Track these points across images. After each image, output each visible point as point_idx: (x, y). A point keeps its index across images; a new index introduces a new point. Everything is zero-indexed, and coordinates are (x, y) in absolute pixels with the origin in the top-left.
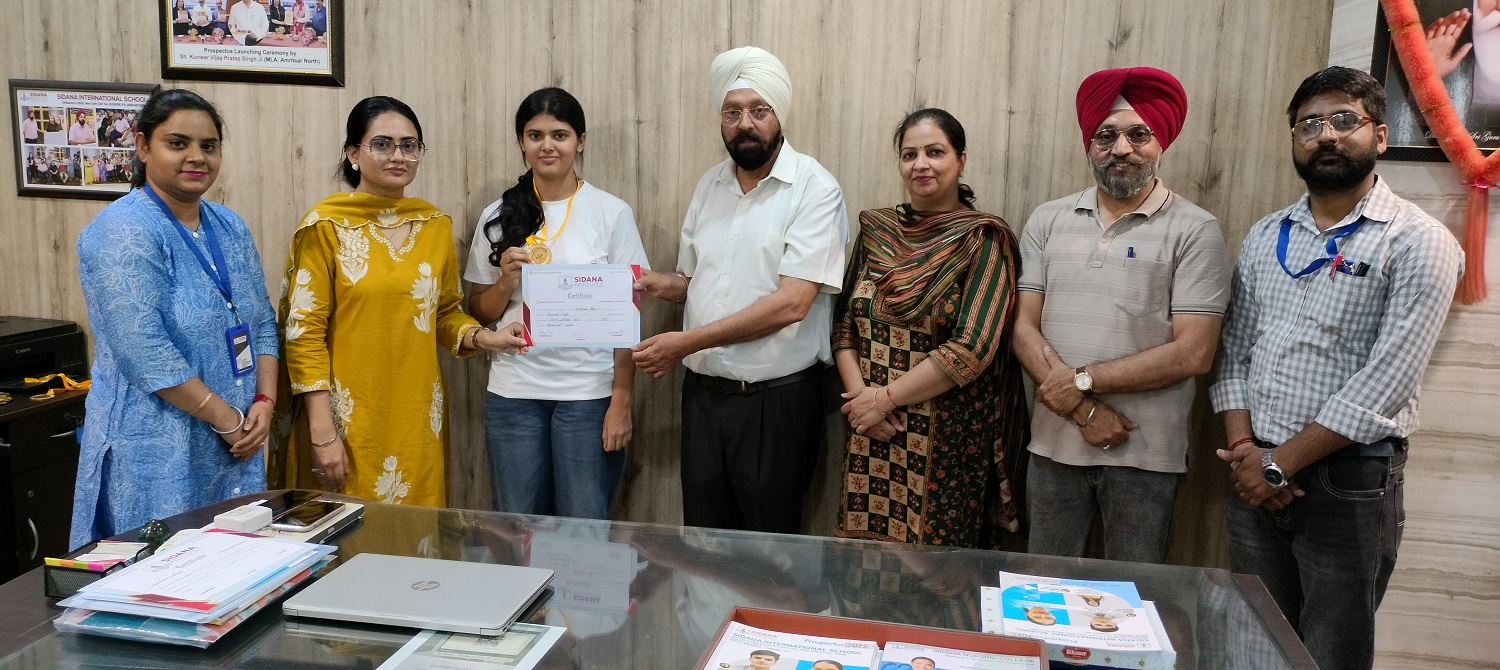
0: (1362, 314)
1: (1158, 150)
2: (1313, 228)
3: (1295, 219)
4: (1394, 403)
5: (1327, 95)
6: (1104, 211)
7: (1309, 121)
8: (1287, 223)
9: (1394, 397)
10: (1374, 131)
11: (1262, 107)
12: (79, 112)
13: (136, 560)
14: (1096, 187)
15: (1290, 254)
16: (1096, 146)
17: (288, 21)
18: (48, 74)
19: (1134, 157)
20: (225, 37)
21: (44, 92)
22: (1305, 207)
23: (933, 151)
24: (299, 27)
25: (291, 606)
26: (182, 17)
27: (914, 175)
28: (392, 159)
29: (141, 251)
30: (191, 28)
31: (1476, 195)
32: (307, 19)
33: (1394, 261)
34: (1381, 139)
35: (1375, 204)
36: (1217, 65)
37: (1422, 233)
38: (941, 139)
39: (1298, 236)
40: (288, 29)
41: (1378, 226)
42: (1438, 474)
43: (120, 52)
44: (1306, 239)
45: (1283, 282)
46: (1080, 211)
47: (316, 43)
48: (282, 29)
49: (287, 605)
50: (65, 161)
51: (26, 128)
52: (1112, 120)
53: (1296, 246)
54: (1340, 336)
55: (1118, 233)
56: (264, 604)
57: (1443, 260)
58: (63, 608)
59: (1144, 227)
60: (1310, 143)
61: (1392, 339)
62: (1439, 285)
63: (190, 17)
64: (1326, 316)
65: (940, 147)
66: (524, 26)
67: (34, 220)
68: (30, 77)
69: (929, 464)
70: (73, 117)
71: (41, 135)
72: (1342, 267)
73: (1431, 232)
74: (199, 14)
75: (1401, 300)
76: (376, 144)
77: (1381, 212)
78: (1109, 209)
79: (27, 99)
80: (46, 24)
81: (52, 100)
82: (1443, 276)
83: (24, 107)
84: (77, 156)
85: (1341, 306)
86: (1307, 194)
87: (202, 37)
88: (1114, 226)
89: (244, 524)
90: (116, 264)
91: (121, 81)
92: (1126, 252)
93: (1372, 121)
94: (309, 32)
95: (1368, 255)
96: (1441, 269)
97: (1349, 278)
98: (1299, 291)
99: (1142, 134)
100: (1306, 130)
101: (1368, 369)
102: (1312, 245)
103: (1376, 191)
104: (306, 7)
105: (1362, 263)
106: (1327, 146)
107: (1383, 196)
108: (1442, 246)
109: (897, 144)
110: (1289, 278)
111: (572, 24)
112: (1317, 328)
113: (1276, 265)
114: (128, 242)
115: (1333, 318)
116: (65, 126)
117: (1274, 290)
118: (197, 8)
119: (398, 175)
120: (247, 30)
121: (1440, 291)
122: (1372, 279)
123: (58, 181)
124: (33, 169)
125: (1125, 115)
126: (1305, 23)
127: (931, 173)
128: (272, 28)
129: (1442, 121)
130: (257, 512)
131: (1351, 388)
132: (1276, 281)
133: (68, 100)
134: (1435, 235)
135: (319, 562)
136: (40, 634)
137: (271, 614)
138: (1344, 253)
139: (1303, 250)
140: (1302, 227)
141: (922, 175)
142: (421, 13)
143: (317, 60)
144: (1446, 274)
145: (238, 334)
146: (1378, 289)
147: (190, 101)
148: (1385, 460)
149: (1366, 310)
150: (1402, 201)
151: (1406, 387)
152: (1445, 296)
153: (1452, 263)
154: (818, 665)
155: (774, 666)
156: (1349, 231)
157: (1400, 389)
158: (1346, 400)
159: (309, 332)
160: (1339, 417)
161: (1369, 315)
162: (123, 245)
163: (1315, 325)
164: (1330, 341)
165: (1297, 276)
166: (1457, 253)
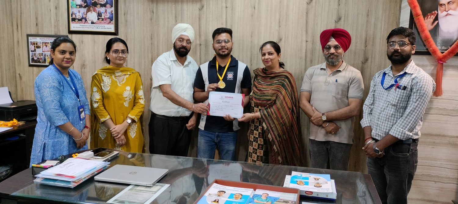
0: (403, 101)
1: (343, 52)
2: (392, 76)
3: (387, 73)
4: (411, 128)
5: (397, 36)
6: (328, 69)
7: (392, 43)
8: (385, 74)
9: (411, 126)
10: (411, 47)
11: (380, 39)
12: (46, 43)
13: (56, 165)
14: (326, 63)
15: (385, 83)
16: (325, 51)
17: (103, 17)
18: (37, 32)
19: (336, 54)
20: (85, 22)
21: (36, 38)
22: (390, 69)
23: (270, 54)
24: (106, 19)
25: (96, 178)
26: (74, 16)
27: (265, 60)
28: (119, 56)
29: (54, 84)
30: (76, 19)
31: (440, 65)
32: (108, 17)
33: (413, 85)
34: (413, 50)
36: (367, 27)
37: (422, 78)
38: (272, 50)
39: (388, 77)
40: (103, 20)
41: (410, 75)
42: (430, 146)
43: (57, 26)
44: (390, 78)
45: (382, 91)
46: (322, 69)
47: (110, 24)
48: (101, 19)
49: (95, 177)
50: (42, 57)
51: (31, 48)
52: (329, 43)
54: (397, 107)
55: (333, 76)
56: (89, 177)
57: (428, 86)
58: (36, 177)
59: (340, 74)
60: (392, 49)
62: (426, 93)
63: (76, 16)
64: (393, 101)
65: (272, 52)
66: (168, 18)
67: (33, 73)
68: (32, 33)
70: (44, 44)
71: (35, 50)
72: (399, 87)
73: (424, 77)
75: (415, 97)
76: (114, 52)
77: (411, 71)
78: (330, 68)
79: (31, 39)
80: (37, 18)
81: (38, 40)
82: (427, 90)
83: (30, 42)
84: (45, 55)
85: (398, 99)
86: (391, 65)
87: (79, 22)
88: (332, 73)
89: (86, 156)
90: (47, 88)
91: (58, 34)
92: (335, 81)
93: (411, 44)
94: (108, 20)
95: (406, 84)
96: (427, 88)
97: (400, 90)
98: (386, 94)
99: (338, 47)
100: (391, 45)
101: (404, 117)
102: (391, 80)
103: (410, 65)
104: (108, 13)
105: (404, 86)
106: (396, 51)
107: (412, 66)
108: (427, 81)
110: (384, 90)
111: (181, 17)
112: (391, 105)
113: (381, 86)
115: (395, 102)
116: (42, 47)
117: (380, 93)
118: (78, 14)
119: (121, 61)
120: (92, 20)
121: (426, 95)
122: (407, 91)
123: (39, 62)
124: (33, 59)
125: (333, 42)
126: (393, 15)
127: (269, 60)
128: (98, 19)
129: (429, 43)
130: (91, 153)
131: (399, 123)
132: (380, 91)
133: (43, 40)
134: (425, 78)
135: (105, 167)
136: (30, 184)
137: (91, 180)
138: (400, 83)
139: (388, 82)
140: (389, 75)
141: (267, 60)
142: (140, 15)
143: (111, 28)
144: (429, 90)
145: (81, 108)
146: (409, 94)
147: (66, 40)
148: (409, 145)
149: (405, 100)
150: (418, 68)
151: (415, 123)
152: (428, 96)
153: (430, 86)
154: (236, 195)
155: (224, 195)
156: (402, 76)
157: (413, 123)
158: (397, 127)
159: (100, 104)
160: (395, 132)
161: (405, 101)
162: (49, 82)
163: (390, 104)
164: (394, 109)
165: (386, 89)
166: (433, 84)
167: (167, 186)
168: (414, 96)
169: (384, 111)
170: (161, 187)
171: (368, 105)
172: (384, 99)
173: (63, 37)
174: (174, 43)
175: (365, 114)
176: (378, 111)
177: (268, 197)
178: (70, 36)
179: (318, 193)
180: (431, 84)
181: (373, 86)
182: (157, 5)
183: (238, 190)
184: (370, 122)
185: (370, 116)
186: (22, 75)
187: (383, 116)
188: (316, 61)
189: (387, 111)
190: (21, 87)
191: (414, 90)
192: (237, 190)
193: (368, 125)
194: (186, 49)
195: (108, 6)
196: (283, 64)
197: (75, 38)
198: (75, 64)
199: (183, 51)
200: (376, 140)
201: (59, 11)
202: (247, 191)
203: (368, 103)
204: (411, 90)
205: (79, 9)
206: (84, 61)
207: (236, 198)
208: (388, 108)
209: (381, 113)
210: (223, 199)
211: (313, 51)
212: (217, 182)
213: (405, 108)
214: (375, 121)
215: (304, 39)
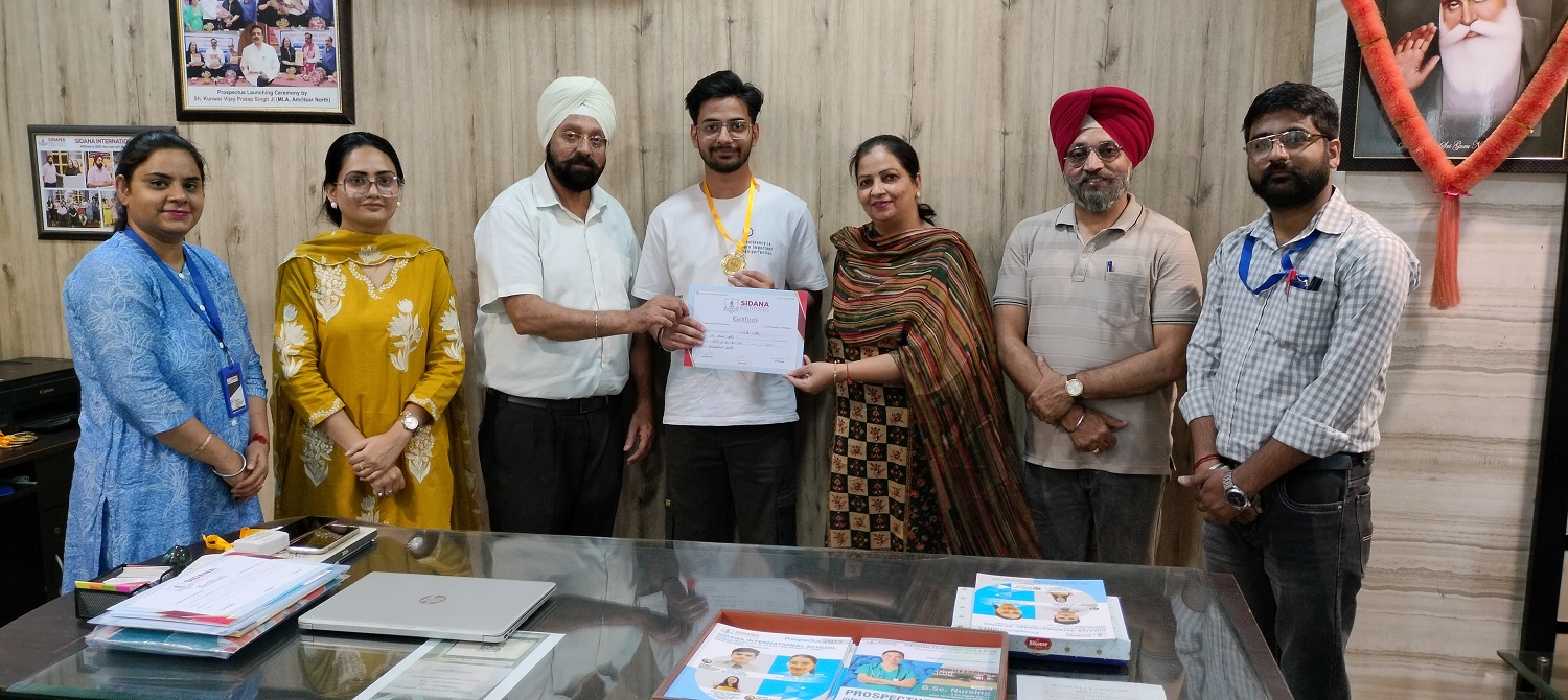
0: (1316, 328)
1: (1128, 165)
2: (1273, 245)
3: (1257, 235)
4: (1345, 414)
6: (1082, 228)
7: (1261, 139)
8: (1250, 240)
9: (1345, 408)
10: (1327, 146)
12: (97, 156)
14: (1073, 204)
15: (1251, 271)
16: (1070, 165)
17: (299, 62)
18: (66, 119)
19: (1106, 172)
20: (237, 79)
21: (62, 137)
22: (1266, 224)
23: (888, 177)
24: (309, 67)
25: (307, 620)
26: (196, 60)
27: (873, 200)
28: (368, 195)
29: (131, 293)
30: (203, 70)
31: (1448, 204)
32: (316, 60)
34: (1334, 154)
35: (1330, 217)
36: (1204, 81)
37: (1369, 245)
38: (893, 164)
39: (1260, 251)
40: (298, 70)
41: (1331, 239)
42: (1424, 475)
43: (135, 96)
44: (1267, 254)
45: (1245, 299)
46: (1060, 226)
47: (325, 83)
48: (293, 69)
49: (301, 619)
50: (84, 204)
51: (45, 172)
52: (1082, 138)
53: (1257, 263)
54: (1296, 351)
55: (1097, 248)
56: (281, 618)
57: (1391, 271)
59: (1121, 242)
60: (1262, 159)
61: (1340, 350)
63: (202, 60)
64: (1282, 331)
65: (894, 172)
66: (529, 61)
67: (54, 262)
68: (49, 123)
69: (909, 474)
70: (91, 160)
71: (60, 179)
72: (1296, 283)
73: (1378, 243)
74: (212, 57)
75: (1350, 311)
76: (351, 180)
77: (1335, 225)
78: (1086, 225)
79: (45, 144)
80: (62, 70)
81: (70, 145)
82: (1390, 286)
83: (42, 152)
84: (96, 198)
85: (1296, 321)
86: (1268, 212)
87: (216, 80)
88: (1092, 241)
89: (262, 547)
90: (107, 307)
91: (137, 124)
92: (1105, 266)
93: (1325, 137)
94: (319, 72)
95: (1321, 269)
96: (1388, 280)
97: (1302, 293)
98: (1258, 307)
99: (1111, 150)
100: (1258, 146)
101: (1318, 382)
102: (1271, 261)
103: (1331, 204)
104: (316, 48)
105: (1315, 278)
106: (1278, 164)
107: (1338, 209)
108: (1389, 256)
109: (853, 173)
110: (1250, 293)
111: (575, 58)
112: (1275, 343)
113: (1239, 282)
114: (118, 284)
115: (1289, 333)
116: (83, 169)
117: (1237, 307)
118: (210, 51)
119: (375, 210)
120: (259, 71)
121: (1388, 301)
122: (1325, 293)
123: (76, 222)
124: (52, 213)
125: (1094, 133)
126: (1288, 38)
127: (887, 198)
128: (283, 68)
129: (1411, 132)
130: (275, 536)
131: (1304, 401)
132: (1239, 299)
133: (85, 144)
134: (1382, 246)
135: (333, 581)
136: (72, 651)
137: (287, 628)
138: (1299, 268)
139: (1263, 267)
140: (1263, 244)
141: (878, 200)
142: (429, 51)
143: (329, 99)
144: (1395, 284)
145: (230, 375)
146: (1331, 303)
147: (169, 140)
148: (1342, 473)
149: (1321, 324)
150: (1357, 213)
151: (1355, 398)
152: (1394, 306)
153: (1400, 273)
154: (794, 660)
155: (754, 662)
156: (1305, 245)
157: (1350, 400)
158: (1298, 415)
159: (306, 365)
160: (1292, 431)
161: (1323, 328)
162: (114, 287)
163: (1273, 340)
164: (1287, 356)
165: (1257, 292)
166: (1408, 262)
167: (553, 639)
168: (1346, 307)
169: (1253, 366)
170: (532, 643)
171: (1202, 345)
172: (1251, 326)
173: (157, 132)
174: (549, 146)
175: (1193, 377)
176: (1236, 368)
177: (902, 664)
178: (183, 130)
179: (1068, 644)
180: (1402, 264)
181: (1217, 282)
182: (488, 14)
183: (800, 643)
184: (1210, 401)
185: (1210, 381)
186: (14, 269)
187: (1253, 381)
188: (1039, 200)
189: (1265, 365)
190: (13, 313)
191: (1347, 289)
192: (797, 643)
193: (1206, 412)
194: (591, 164)
195: (315, 21)
196: (932, 213)
197: (201, 135)
198: (204, 224)
199: (580, 172)
200: (1232, 464)
201: (143, 44)
202: (832, 645)
203: (1202, 339)
204: (1339, 286)
205: (215, 34)
206: (237, 217)
207: (797, 671)
208: (1267, 356)
209: (1244, 374)
210: (750, 674)
211: (1027, 165)
212: (726, 619)
213: (1323, 350)
214: (1227, 401)
215: (997, 125)
